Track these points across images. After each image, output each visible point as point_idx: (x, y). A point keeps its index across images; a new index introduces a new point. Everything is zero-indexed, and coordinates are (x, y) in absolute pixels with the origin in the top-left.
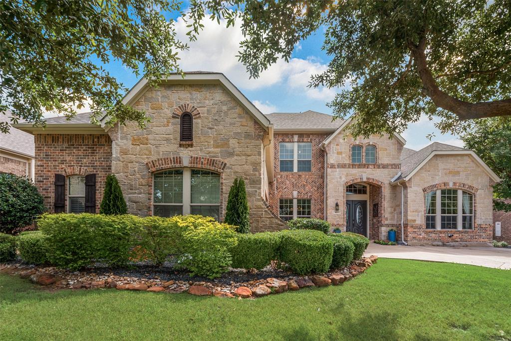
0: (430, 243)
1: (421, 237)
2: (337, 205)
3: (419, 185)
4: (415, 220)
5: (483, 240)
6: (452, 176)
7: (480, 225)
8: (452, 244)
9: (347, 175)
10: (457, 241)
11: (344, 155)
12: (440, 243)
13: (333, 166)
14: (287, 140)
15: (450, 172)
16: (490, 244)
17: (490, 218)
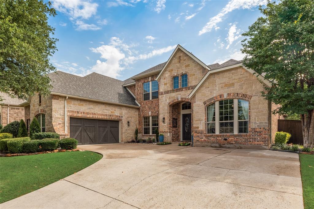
0: (209, 144)
1: (203, 140)
2: (164, 118)
3: (201, 99)
4: (198, 127)
5: (258, 143)
6: (227, 88)
7: (254, 129)
8: (228, 146)
9: (170, 98)
10: (232, 144)
11: (168, 85)
12: (218, 145)
13: (162, 94)
14: (146, 81)
15: (226, 85)
16: (265, 147)
17: (265, 122)
